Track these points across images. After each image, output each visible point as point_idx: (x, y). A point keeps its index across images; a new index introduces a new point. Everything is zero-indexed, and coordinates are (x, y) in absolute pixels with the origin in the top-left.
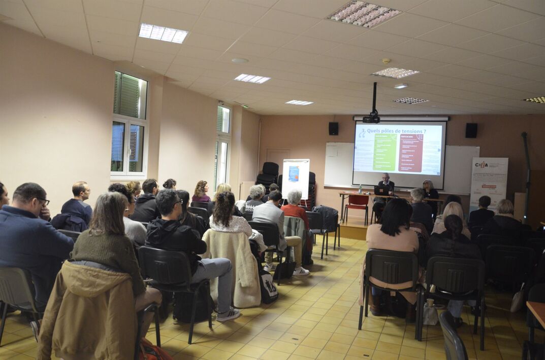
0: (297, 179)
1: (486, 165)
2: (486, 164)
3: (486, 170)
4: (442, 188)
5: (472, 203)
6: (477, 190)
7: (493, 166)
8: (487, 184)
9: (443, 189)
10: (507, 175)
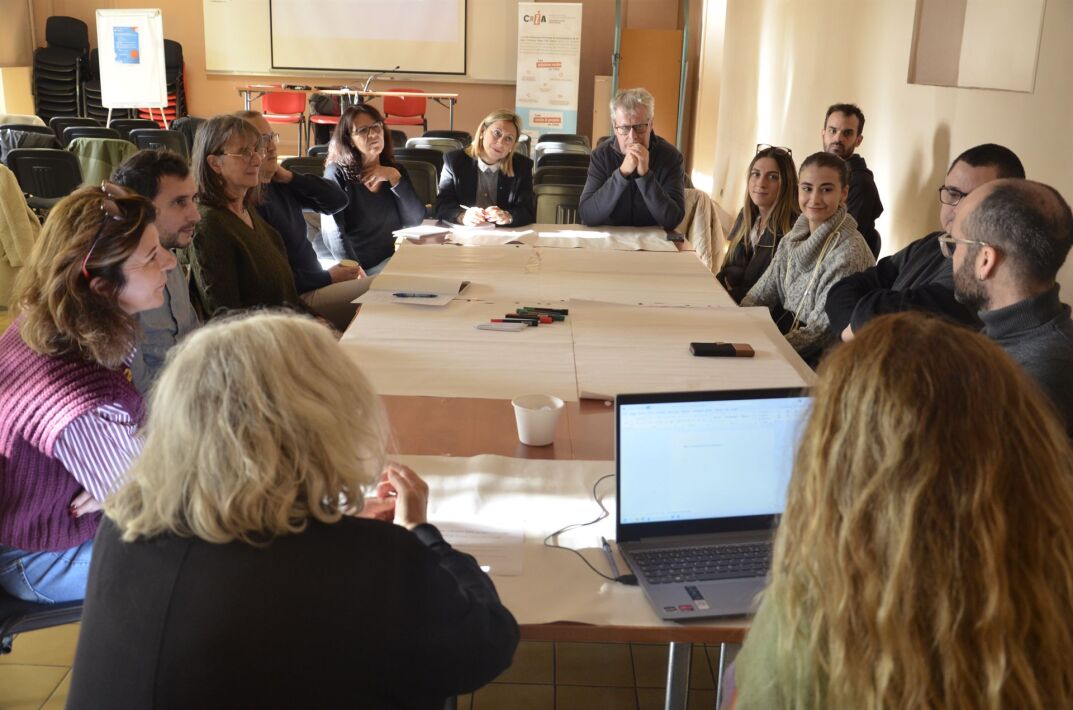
0: (135, 58)
1: (544, 19)
2: (544, 17)
3: (544, 29)
4: (463, 71)
5: (521, 100)
6: (528, 72)
7: (556, 22)
8: (547, 59)
9: (465, 74)
10: (579, 40)
